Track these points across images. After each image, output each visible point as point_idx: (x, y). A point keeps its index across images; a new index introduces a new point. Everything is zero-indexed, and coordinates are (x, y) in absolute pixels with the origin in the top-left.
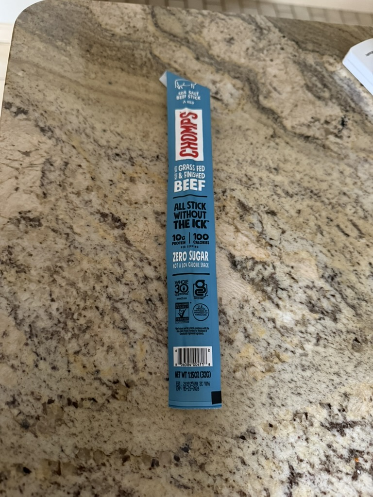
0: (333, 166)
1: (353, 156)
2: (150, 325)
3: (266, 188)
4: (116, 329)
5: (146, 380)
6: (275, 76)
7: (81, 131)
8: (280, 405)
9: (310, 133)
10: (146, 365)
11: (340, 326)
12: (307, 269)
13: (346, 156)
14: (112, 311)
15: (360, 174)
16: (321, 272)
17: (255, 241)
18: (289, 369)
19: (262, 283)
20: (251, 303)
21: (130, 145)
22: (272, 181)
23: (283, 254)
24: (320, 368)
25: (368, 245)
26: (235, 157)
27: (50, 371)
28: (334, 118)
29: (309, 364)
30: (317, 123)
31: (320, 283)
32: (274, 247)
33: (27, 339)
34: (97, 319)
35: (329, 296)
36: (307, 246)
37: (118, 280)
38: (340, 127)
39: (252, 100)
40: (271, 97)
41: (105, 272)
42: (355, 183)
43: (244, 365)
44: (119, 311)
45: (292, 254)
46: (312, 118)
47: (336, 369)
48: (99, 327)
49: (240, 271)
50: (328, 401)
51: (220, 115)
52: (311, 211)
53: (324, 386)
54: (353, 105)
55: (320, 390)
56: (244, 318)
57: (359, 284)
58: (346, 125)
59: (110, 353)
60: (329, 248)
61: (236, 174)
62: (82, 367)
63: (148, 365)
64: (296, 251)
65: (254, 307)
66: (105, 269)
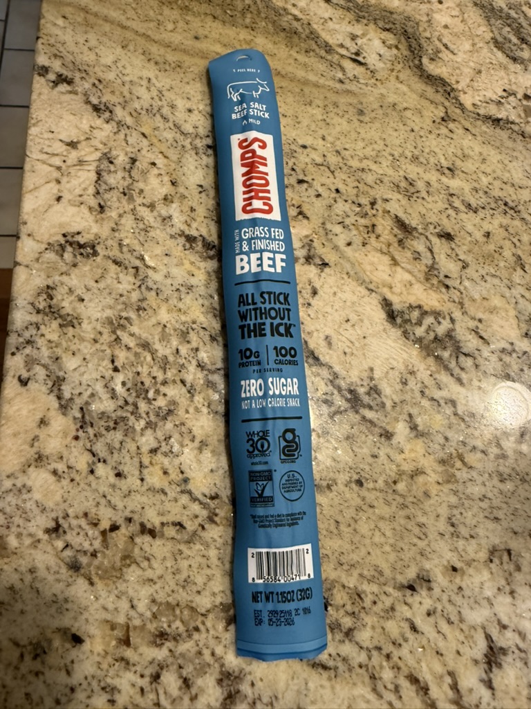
3: (436, 198)
4: (212, 415)
6: (446, 27)
8: (468, 536)
9: (501, 114)
12: (503, 323)
14: (205, 386)
16: (524, 328)
17: (422, 279)
18: (479, 480)
19: (434, 345)
20: (419, 375)
22: (445, 188)
23: (466, 300)
24: (528, 479)
26: (388, 150)
27: (112, 479)
29: (511, 472)
30: (511, 99)
31: (524, 345)
32: (452, 289)
33: (77, 430)
34: (183, 399)
36: (502, 288)
37: (213, 339)
39: (411, 64)
40: (439, 58)
41: (194, 326)
43: (410, 472)
44: (216, 387)
45: (479, 301)
46: (504, 90)
48: (187, 412)
49: (400, 326)
51: (364, 87)
52: (506, 234)
55: (529, 513)
56: (409, 399)
59: (204, 452)
61: (390, 176)
62: (161, 473)
64: (486, 296)
65: (423, 383)
66: (194, 322)
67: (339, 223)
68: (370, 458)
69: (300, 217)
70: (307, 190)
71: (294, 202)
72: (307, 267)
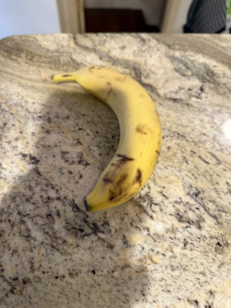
0: (195, 116)
1: (210, 110)
2: (48, 234)
4: (21, 237)
5: (39, 278)
6: (153, 65)
7: (18, 105)
8: (152, 302)
9: (177, 97)
10: (40, 266)
11: (204, 232)
12: (176, 188)
13: (205, 110)
14: (20, 223)
15: (216, 121)
16: (187, 190)
18: (160, 270)
19: (139, 200)
20: (130, 215)
21: (50, 111)
23: (157, 178)
24: (187, 268)
25: (225, 170)
28: (195, 86)
29: (178, 265)
30: (182, 91)
31: (187, 199)
34: (8, 229)
35: (193, 209)
36: (176, 172)
37: (27, 200)
38: (200, 92)
39: (136, 79)
40: (149, 77)
41: (19, 194)
42: (212, 127)
43: (121, 266)
44: (25, 223)
45: (163, 178)
46: (179, 88)
47: (201, 269)
48: (9, 235)
50: (195, 298)
52: (178, 147)
53: (191, 284)
54: (208, 78)
55: (188, 288)
56: (124, 227)
57: (219, 199)
58: (204, 91)
59: (14, 255)
60: (193, 173)
63: (42, 266)
64: (167, 176)
65: (132, 219)
66: (19, 193)
67: (96, 146)
68: (100, 258)
69: (78, 144)
70: (83, 132)
71: (76, 138)
72: (79, 166)
